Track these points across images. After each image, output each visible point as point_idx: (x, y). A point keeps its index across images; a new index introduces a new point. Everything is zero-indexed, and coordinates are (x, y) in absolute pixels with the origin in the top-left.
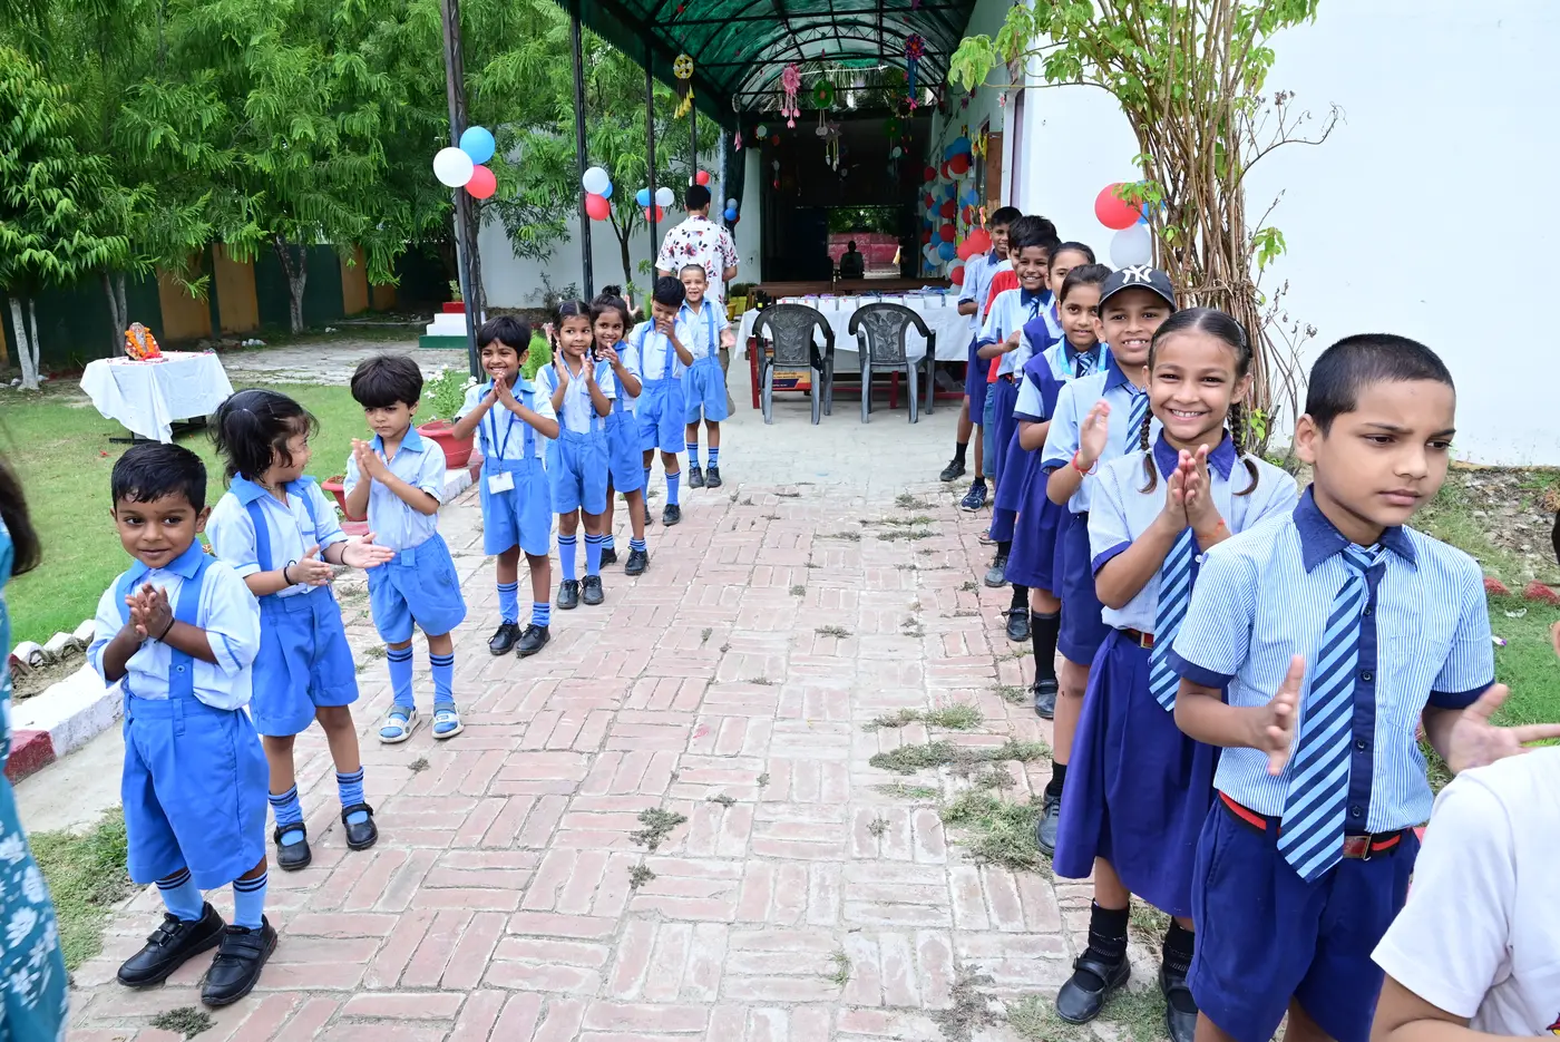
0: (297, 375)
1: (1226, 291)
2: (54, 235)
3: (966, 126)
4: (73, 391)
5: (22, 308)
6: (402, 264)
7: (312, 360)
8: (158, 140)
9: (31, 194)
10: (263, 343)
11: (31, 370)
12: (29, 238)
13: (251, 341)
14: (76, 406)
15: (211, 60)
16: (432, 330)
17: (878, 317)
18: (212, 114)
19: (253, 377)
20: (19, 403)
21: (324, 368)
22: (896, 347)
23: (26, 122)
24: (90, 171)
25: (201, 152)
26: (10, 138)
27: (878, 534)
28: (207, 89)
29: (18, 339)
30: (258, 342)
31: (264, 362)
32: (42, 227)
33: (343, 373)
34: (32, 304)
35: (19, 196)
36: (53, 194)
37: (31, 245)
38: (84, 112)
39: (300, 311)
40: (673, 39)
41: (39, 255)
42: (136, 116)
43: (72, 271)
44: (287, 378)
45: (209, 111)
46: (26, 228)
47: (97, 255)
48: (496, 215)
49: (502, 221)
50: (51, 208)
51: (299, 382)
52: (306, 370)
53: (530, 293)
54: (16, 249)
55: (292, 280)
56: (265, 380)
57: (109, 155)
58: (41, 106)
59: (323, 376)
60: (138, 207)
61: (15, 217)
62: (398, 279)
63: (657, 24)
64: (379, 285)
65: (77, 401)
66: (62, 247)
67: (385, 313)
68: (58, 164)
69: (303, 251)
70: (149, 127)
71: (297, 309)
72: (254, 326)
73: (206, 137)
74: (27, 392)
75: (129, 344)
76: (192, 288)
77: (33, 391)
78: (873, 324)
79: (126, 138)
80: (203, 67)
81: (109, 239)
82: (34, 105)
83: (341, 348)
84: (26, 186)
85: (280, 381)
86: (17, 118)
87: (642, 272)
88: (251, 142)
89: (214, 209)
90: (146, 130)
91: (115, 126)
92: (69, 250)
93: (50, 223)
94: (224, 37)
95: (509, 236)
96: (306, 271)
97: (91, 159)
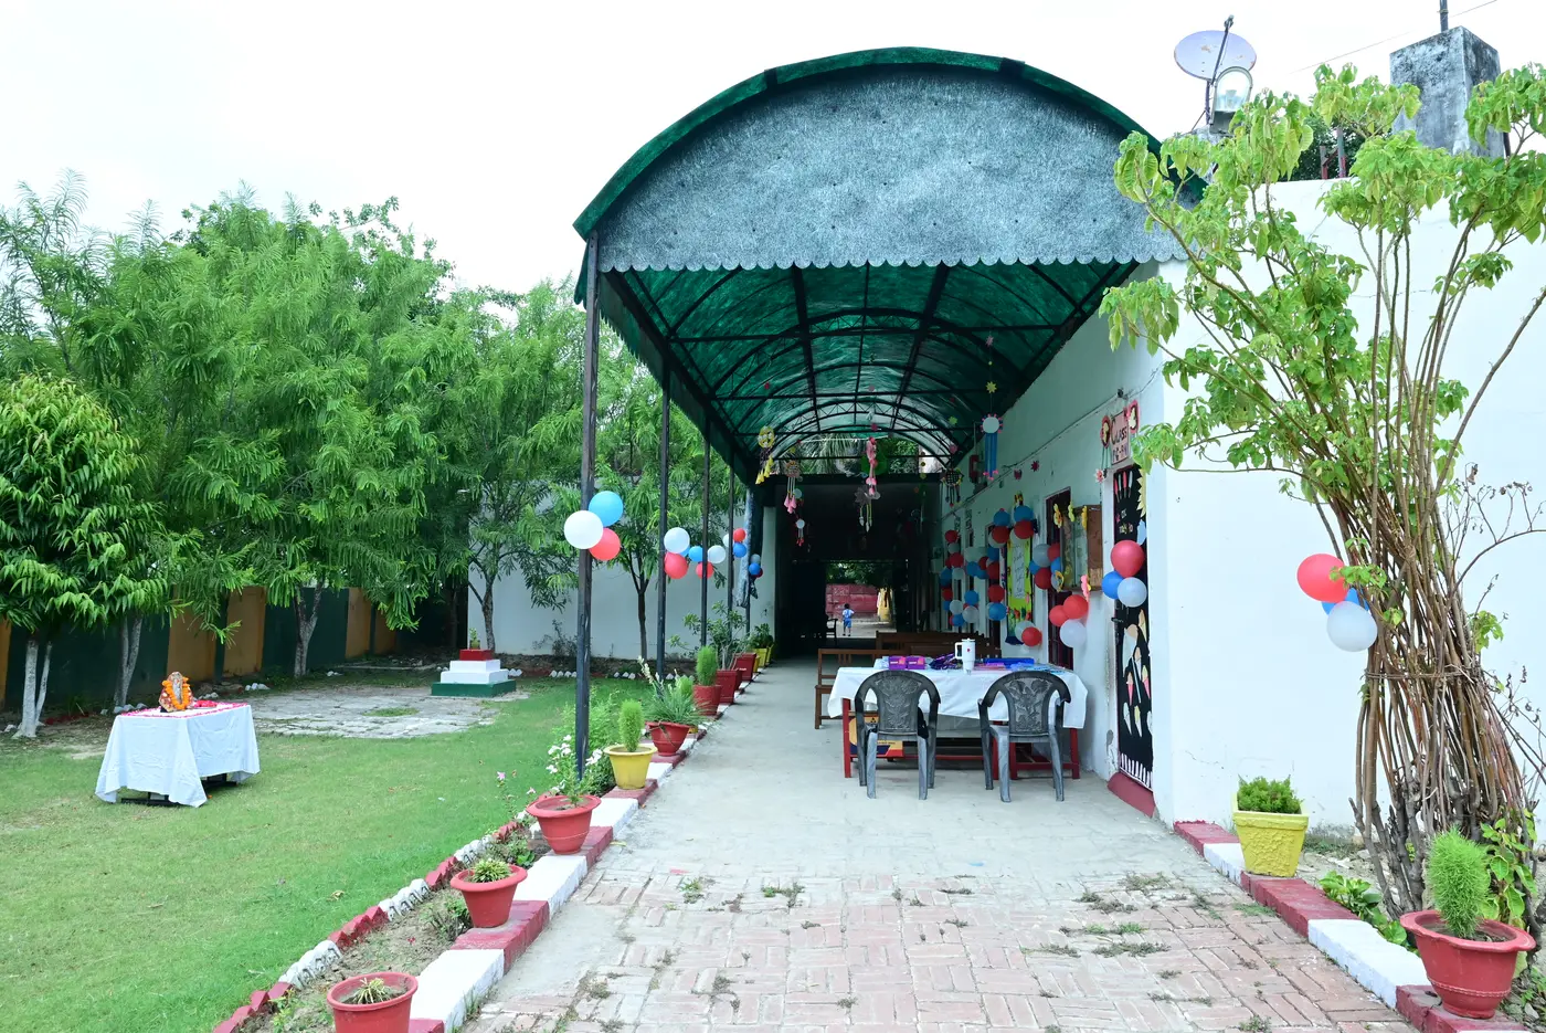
0: (313, 725)
1: (1463, 677)
2: (92, 579)
3: (1021, 495)
4: (71, 740)
5: (38, 653)
6: (423, 609)
7: (325, 708)
8: (217, 491)
9: (81, 537)
10: (266, 688)
11: (32, 716)
12: (70, 581)
13: (255, 686)
14: (77, 757)
15: (278, 420)
16: (447, 677)
17: (1021, 686)
18: (270, 468)
19: (267, 727)
20: (14, 753)
21: (340, 718)
22: (1039, 718)
23: (95, 472)
24: (141, 516)
25: (254, 502)
26: (73, 485)
27: (1095, 947)
28: (270, 447)
29: (27, 683)
30: (262, 686)
31: (275, 710)
32: (82, 570)
33: (360, 723)
34: (49, 647)
35: (68, 539)
36: (103, 538)
37: (71, 589)
38: (147, 464)
39: (305, 655)
40: (724, 410)
41: (76, 598)
42: (201, 467)
43: (105, 613)
44: (303, 728)
45: (269, 465)
46: (67, 571)
47: (134, 599)
48: (517, 565)
49: (522, 571)
50: (97, 551)
51: (315, 732)
52: (321, 719)
53: (539, 640)
54: (54, 592)
55: (302, 623)
56: (279, 731)
57: (161, 503)
58: (111, 457)
59: (340, 726)
60: (183, 551)
61: (57, 560)
62: (417, 623)
63: (715, 398)
64: (397, 630)
65: (78, 752)
66: (100, 592)
67: (385, 656)
68: (113, 510)
69: (318, 595)
70: (209, 477)
71: (302, 653)
72: (256, 670)
73: (262, 489)
74: (23, 740)
75: (165, 695)
76: (222, 634)
77: (30, 739)
78: (1015, 693)
79: (182, 487)
80: (269, 426)
81: (146, 582)
82: (103, 457)
83: (349, 694)
84: (78, 531)
85: (296, 732)
86: (86, 468)
87: (688, 627)
88: (307, 493)
89: (257, 555)
90: (206, 481)
91: (173, 476)
92: (107, 593)
93: (93, 565)
94: (300, 401)
95: (529, 585)
96: (317, 615)
97: (144, 506)
